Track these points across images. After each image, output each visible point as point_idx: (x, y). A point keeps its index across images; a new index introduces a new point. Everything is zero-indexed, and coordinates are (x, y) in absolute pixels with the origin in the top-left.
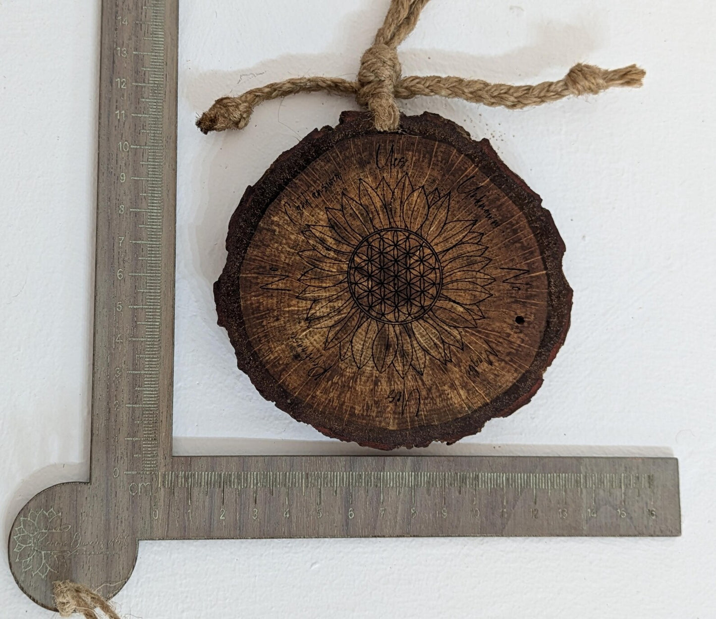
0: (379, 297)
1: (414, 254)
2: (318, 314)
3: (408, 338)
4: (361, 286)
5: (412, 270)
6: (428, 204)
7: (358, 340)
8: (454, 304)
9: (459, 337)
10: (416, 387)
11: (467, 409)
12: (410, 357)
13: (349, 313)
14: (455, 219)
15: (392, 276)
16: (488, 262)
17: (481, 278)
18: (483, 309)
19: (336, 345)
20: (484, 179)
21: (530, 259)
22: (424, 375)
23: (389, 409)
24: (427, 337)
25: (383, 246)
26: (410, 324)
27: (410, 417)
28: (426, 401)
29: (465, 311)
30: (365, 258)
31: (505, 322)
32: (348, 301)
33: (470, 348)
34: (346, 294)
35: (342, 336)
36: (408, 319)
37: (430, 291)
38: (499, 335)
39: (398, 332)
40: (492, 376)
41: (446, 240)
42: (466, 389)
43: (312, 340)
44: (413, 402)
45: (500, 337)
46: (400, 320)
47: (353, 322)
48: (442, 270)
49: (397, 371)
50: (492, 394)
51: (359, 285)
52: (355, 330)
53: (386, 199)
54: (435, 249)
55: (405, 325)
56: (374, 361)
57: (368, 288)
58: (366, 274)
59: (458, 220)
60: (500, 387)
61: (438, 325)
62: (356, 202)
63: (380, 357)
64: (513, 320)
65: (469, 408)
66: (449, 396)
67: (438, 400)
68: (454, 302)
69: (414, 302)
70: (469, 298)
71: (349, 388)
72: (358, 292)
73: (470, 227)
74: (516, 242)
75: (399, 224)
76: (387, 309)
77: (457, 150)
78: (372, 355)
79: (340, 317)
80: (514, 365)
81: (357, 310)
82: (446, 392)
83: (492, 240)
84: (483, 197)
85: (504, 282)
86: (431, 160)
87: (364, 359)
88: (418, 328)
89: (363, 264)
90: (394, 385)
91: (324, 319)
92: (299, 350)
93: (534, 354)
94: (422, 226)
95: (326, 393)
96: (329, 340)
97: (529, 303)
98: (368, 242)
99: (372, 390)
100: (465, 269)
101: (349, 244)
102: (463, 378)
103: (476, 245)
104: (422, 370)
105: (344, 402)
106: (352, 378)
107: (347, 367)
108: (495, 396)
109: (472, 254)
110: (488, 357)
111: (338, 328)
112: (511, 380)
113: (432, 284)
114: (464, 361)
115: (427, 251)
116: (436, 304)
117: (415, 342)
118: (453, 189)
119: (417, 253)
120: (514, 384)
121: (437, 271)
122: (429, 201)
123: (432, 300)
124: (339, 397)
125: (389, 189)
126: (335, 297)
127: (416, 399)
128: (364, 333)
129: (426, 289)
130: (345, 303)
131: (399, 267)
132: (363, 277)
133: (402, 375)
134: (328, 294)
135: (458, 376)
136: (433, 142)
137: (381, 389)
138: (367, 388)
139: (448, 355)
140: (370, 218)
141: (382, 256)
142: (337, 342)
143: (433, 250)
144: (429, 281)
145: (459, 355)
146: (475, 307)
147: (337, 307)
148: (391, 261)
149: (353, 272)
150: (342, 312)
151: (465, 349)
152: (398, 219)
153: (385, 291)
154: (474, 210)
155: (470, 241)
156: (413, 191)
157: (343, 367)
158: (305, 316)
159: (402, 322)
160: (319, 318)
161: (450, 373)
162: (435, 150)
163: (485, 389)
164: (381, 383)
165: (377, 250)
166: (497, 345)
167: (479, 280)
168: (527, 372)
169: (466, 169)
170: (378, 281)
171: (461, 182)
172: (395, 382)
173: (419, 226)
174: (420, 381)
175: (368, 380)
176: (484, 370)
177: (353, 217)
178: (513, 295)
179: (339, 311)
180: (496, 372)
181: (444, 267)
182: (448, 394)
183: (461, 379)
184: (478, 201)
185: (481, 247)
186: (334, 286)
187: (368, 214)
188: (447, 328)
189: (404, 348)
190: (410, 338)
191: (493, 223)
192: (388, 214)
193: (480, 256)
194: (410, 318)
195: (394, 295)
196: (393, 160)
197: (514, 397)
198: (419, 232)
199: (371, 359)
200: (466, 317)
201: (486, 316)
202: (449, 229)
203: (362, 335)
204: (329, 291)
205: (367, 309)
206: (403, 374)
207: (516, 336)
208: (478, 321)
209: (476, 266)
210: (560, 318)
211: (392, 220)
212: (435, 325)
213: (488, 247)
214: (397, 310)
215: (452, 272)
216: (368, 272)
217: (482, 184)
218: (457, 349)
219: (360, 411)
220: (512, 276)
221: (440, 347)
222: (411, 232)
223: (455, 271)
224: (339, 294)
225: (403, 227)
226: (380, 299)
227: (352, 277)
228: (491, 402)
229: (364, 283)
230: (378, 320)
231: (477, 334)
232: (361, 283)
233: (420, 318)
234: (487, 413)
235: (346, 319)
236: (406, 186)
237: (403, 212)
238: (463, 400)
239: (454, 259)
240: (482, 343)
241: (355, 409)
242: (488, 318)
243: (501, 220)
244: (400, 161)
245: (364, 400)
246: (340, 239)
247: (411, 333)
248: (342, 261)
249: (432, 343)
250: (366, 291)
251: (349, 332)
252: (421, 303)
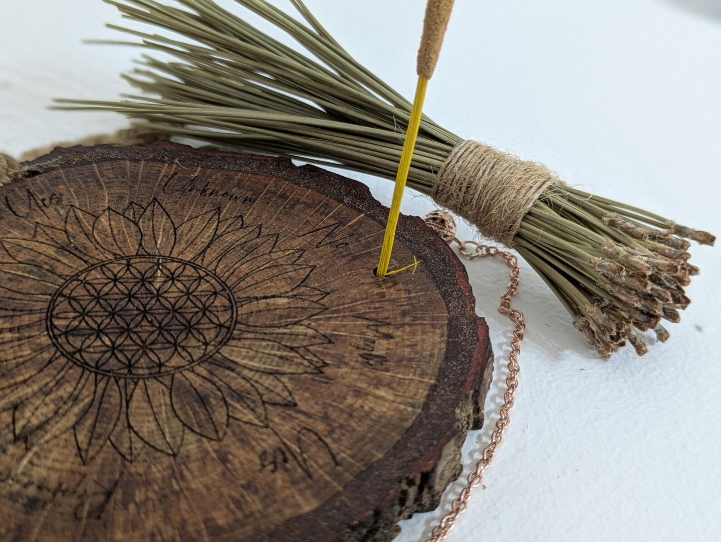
0: (135, 348)
1: (154, 276)
2: (35, 422)
3: (228, 372)
4: (91, 350)
5: (165, 295)
6: (131, 220)
7: (139, 419)
8: (268, 300)
9: (311, 332)
10: (299, 426)
11: (410, 409)
12: (255, 393)
13: (95, 392)
14: (186, 219)
15: (137, 315)
16: (275, 238)
17: (282, 257)
18: (317, 285)
19: (102, 447)
20: (194, 169)
21: (330, 212)
22: (299, 403)
23: (279, 483)
24: (260, 355)
25: (95, 289)
26: (217, 355)
27: (328, 473)
28: (335, 436)
29: (290, 300)
30: (72, 315)
31: (363, 284)
32: (81, 378)
33: (341, 335)
34: (71, 371)
35: (106, 429)
36: (208, 350)
37: (217, 303)
38: (368, 301)
39: (204, 373)
40: (407, 350)
41: (192, 243)
42: (385, 386)
43: (49, 463)
44: (313, 449)
45: (372, 302)
46: (195, 358)
47: (112, 400)
48: (215, 274)
49: (246, 423)
50: (428, 371)
51: (88, 350)
52: (124, 409)
53: (58, 242)
54: (184, 258)
55: (210, 360)
56: (193, 431)
57: (107, 346)
58: (90, 332)
59: (191, 218)
60: (432, 355)
61: (265, 333)
62: (10, 263)
63: (201, 421)
64: (372, 277)
65: (413, 405)
66: (366, 408)
67: (353, 423)
68: (266, 298)
69: (201, 326)
70: (283, 284)
71: (177, 494)
72: (92, 359)
73: (216, 216)
74: (295, 205)
75: (101, 257)
76: (161, 356)
77: (130, 161)
78: (184, 425)
79: (81, 405)
80: (425, 322)
81: (108, 381)
82: (357, 406)
83: (260, 216)
84: (206, 186)
85: (317, 247)
86: (98, 181)
87: (173, 437)
88: (235, 352)
89: (75, 323)
90: (259, 444)
91: (52, 422)
92: (32, 491)
93: (440, 296)
94: (140, 244)
95: (134, 527)
96: (84, 446)
97: (375, 251)
98: (65, 296)
99: (224, 474)
100: (248, 258)
101: (31, 312)
102: (365, 375)
103: (241, 230)
104: (290, 399)
105: (184, 521)
106: (173, 475)
107: (149, 467)
108: (437, 371)
109: (243, 240)
110: (377, 332)
111: (89, 422)
112: (440, 340)
113: (211, 295)
114: (346, 355)
115: (173, 266)
116: (239, 313)
117: (246, 372)
118: (157, 193)
119: (159, 273)
120: (448, 343)
121: (208, 278)
122: (131, 217)
123: (230, 312)
124: (166, 519)
125: (54, 230)
126: (51, 385)
127: (315, 442)
128: (145, 405)
129: (207, 304)
130: (78, 383)
131: (141, 300)
132: (88, 338)
133: (261, 424)
134: (36, 387)
135: (356, 377)
136: (89, 166)
137: (241, 463)
138: (214, 476)
139: (315, 359)
140: (48, 270)
141: (101, 301)
142: (101, 442)
143: (180, 261)
144: (203, 294)
145: (332, 352)
146: (302, 289)
147: (65, 396)
148: (122, 299)
149: (64, 340)
150: (81, 397)
151: (333, 340)
152: (96, 252)
153: (140, 337)
154: (207, 200)
155: (228, 230)
156: (97, 218)
157: (141, 469)
158: (11, 436)
159: (200, 358)
160: (41, 427)
161: (339, 380)
162: (97, 171)
163: (412, 370)
164: (233, 455)
165: (88, 298)
166: (378, 313)
167: (280, 260)
168: (450, 320)
169: (159, 171)
170: (118, 331)
171: (163, 184)
172: (255, 439)
173: (137, 247)
174: (298, 415)
175: (204, 463)
176: (388, 349)
177: (16, 280)
178: (345, 253)
179: (75, 399)
180: (408, 343)
181: (215, 270)
182: (362, 407)
183: (362, 377)
184: (204, 191)
185: (250, 229)
186: (41, 370)
187: (41, 267)
188: (281, 330)
189: (234, 388)
190: (233, 370)
191: (245, 201)
192: (75, 255)
193: (258, 237)
194: (210, 348)
195: (160, 333)
196: (39, 202)
197: (465, 357)
198: (141, 252)
199: (187, 431)
200: (299, 305)
201: (328, 290)
202: (186, 231)
203: (142, 408)
204: (34, 382)
205: (126, 371)
206: (262, 421)
207: (392, 290)
208: (322, 301)
209: (261, 249)
210: (432, 247)
211: (86, 258)
212: (261, 336)
213: (261, 225)
214: (179, 349)
215: (231, 271)
216: (91, 328)
217: (196, 175)
218: (321, 346)
219: (226, 517)
220: (322, 237)
221: (293, 357)
222: (129, 258)
223: (236, 266)
224: (58, 377)
225: (111, 257)
226: (138, 350)
227: (67, 347)
228: (437, 380)
229: (95, 344)
230: (156, 376)
231: (335, 315)
232: (89, 347)
233: (229, 339)
234: (445, 397)
235: (96, 403)
236: (81, 217)
237: (98, 243)
238: (393, 402)
239: (222, 256)
240: (353, 321)
241: (213, 519)
242: (332, 291)
243: (254, 194)
244: (51, 199)
245: (221, 495)
246: (12, 313)
247: (227, 364)
248: (33, 337)
249: (276, 359)
250: (106, 352)
251: (115, 416)
252: (213, 323)
